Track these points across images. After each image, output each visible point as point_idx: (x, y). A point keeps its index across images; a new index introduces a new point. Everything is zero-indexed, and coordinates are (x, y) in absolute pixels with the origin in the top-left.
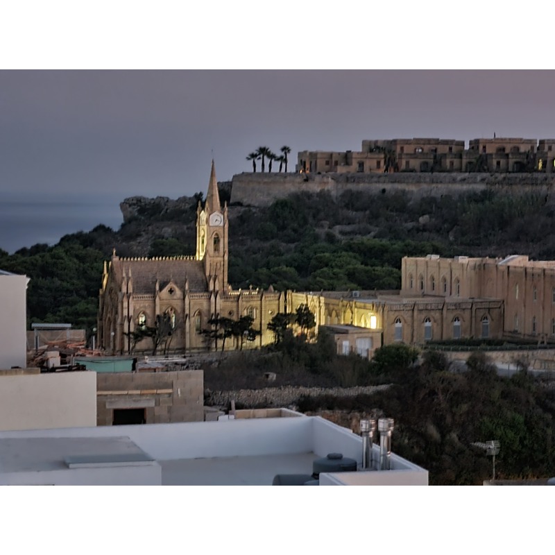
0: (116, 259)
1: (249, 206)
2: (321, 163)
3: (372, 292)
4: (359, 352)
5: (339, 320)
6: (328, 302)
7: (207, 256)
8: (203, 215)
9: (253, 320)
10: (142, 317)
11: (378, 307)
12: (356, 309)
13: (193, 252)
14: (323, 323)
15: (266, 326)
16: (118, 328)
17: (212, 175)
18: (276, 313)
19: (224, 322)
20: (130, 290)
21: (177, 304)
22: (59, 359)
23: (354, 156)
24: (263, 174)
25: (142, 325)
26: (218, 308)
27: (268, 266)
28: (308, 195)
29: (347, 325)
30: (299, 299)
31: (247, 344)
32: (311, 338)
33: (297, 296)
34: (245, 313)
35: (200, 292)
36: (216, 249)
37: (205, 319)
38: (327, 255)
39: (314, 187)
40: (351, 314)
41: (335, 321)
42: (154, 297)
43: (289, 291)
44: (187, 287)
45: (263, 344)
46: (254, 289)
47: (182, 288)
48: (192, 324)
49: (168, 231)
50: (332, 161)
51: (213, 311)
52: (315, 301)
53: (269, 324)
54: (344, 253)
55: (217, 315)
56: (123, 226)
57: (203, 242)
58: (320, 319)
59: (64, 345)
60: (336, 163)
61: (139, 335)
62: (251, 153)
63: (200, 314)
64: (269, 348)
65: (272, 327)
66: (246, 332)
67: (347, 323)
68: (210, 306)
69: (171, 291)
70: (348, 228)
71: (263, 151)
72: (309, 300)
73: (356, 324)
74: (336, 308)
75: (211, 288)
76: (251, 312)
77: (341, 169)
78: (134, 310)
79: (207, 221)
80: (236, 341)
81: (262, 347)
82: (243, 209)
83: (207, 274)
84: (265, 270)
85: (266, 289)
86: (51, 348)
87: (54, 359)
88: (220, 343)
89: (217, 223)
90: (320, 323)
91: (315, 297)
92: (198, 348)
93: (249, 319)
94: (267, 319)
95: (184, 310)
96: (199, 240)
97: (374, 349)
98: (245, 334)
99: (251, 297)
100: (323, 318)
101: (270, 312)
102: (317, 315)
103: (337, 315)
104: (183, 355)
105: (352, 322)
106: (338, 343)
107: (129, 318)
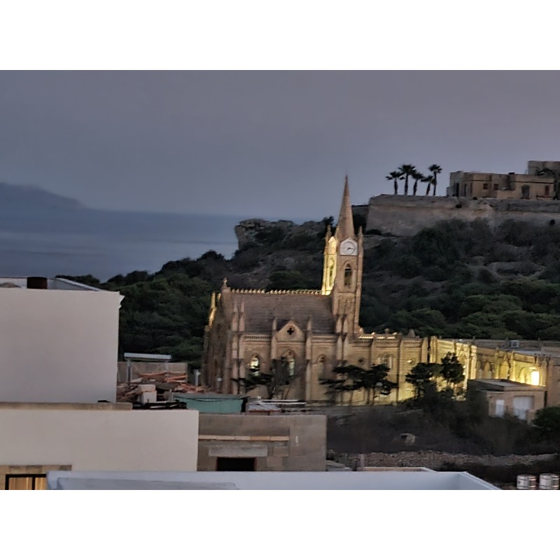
0: (226, 290)
1: (388, 235)
2: (477, 187)
3: (534, 342)
4: (516, 413)
5: (493, 375)
6: (480, 352)
7: (336, 291)
8: (332, 242)
9: (388, 369)
10: (255, 361)
11: (541, 359)
12: (514, 362)
13: (318, 286)
14: (473, 377)
15: (405, 378)
16: (226, 372)
17: (346, 193)
18: (417, 362)
19: (352, 371)
20: (242, 329)
21: (297, 347)
22: (155, 393)
23: (518, 179)
24: (405, 198)
25: (254, 370)
26: (346, 354)
27: (409, 307)
28: (461, 225)
29: (503, 380)
30: (445, 347)
31: (380, 398)
32: (458, 394)
33: (443, 343)
34: (378, 362)
35: (325, 334)
36: (347, 283)
37: (330, 367)
38: (481, 297)
39: (468, 215)
40: (508, 367)
41: (489, 375)
42: (270, 338)
43: (434, 338)
44: (309, 328)
45: (400, 399)
46: (391, 333)
47: (303, 328)
48: (313, 372)
49: (290, 261)
50: (491, 184)
51: (339, 357)
52: (465, 350)
53: (407, 376)
54: (502, 295)
55: (344, 362)
56: (237, 253)
57: (331, 274)
58: (470, 372)
59: (161, 378)
60: (496, 187)
61: (251, 382)
62: (392, 171)
63: (324, 360)
64: (408, 404)
65: (411, 378)
66: (380, 384)
67: (502, 378)
68: (336, 350)
69: (291, 331)
70: (508, 266)
71: (408, 170)
72: (458, 348)
73: (513, 379)
74: (490, 359)
75: (339, 329)
76: (387, 361)
77: (502, 195)
78: (245, 352)
79: (338, 249)
80: (366, 396)
81: (398, 402)
82: (382, 238)
83: (335, 312)
84: (404, 313)
85: (406, 334)
86: (146, 381)
87: (149, 394)
88: (347, 395)
89: (350, 252)
90: (469, 377)
91: (466, 346)
92: (321, 402)
93: (383, 369)
94: (406, 369)
95: (304, 354)
96: (326, 271)
97: (533, 411)
98: (378, 387)
99: (387, 342)
100: (474, 371)
101: (410, 361)
102: (466, 367)
103: (491, 369)
104: (302, 409)
105: (509, 377)
106: (491, 401)
107: (239, 362)
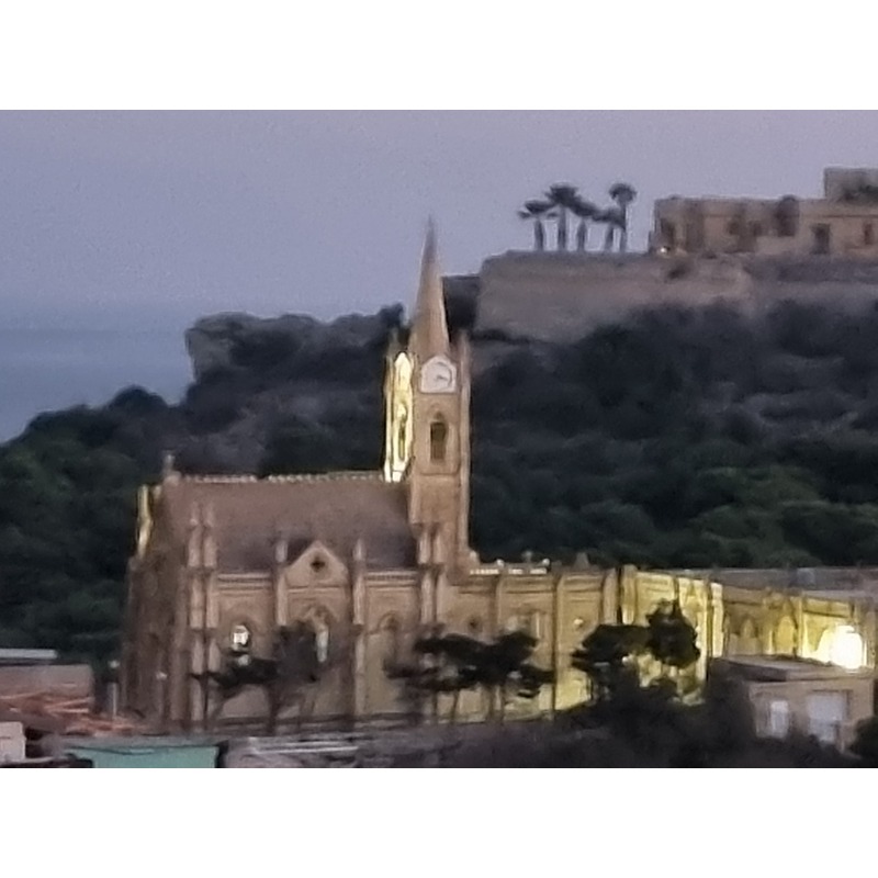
0: (172, 479)
1: (524, 341)
2: (715, 229)
3: (851, 572)
4: (813, 730)
5: (762, 645)
6: (731, 597)
7: (414, 468)
8: (403, 365)
9: (533, 642)
10: (239, 631)
11: (865, 610)
12: (806, 617)
13: (376, 460)
14: (717, 653)
15: (568, 660)
16: (177, 661)
17: (429, 257)
18: (594, 624)
19: (456, 648)
20: (210, 562)
21: (333, 599)
22: (23, 741)
23: (802, 210)
24: (561, 258)
25: (239, 654)
26: (440, 610)
27: (573, 501)
28: (682, 316)
29: (784, 658)
30: (656, 589)
31: (516, 705)
32: (686, 692)
33: (650, 581)
34: (512, 625)
35: (392, 568)
36: (438, 454)
37: (407, 639)
38: (730, 471)
39: (697, 293)
40: (792, 628)
41: (751, 647)
42: (273, 580)
43: (629, 569)
44: (359, 554)
45: (559, 706)
46: (536, 560)
47: (346, 555)
48: (369, 652)
49: (309, 404)
50: (744, 224)
51: (426, 618)
52: (698, 592)
53: (577, 654)
54: (775, 468)
55: (438, 628)
56: (193, 392)
57: (402, 435)
58: (711, 641)
60: (757, 230)
61: (231, 680)
62: (531, 199)
63: (393, 626)
64: (575, 716)
65: (582, 661)
66: (515, 675)
67: (781, 651)
68: (419, 600)
69: (318, 564)
70: (785, 402)
71: (564, 197)
72: (683, 590)
73: (806, 652)
74: (752, 611)
75: (423, 558)
76: (528, 622)
77: (770, 246)
78: (220, 614)
79: (414, 380)
80: (487, 702)
81: (558, 714)
82: (511, 349)
83: (414, 518)
84: (564, 512)
85: (569, 563)
87: (9, 742)
88: (445, 701)
89: (442, 386)
90: (710, 651)
91: (698, 583)
92: (388, 717)
93: (521, 642)
94: (571, 640)
95: (350, 616)
96: (392, 431)
97: (852, 723)
98: (512, 680)
99: (531, 580)
100: (718, 637)
101: (578, 622)
102: (701, 630)
103: (757, 632)
104: (348, 735)
105: (795, 650)
106: (759, 704)
107: (206, 636)
